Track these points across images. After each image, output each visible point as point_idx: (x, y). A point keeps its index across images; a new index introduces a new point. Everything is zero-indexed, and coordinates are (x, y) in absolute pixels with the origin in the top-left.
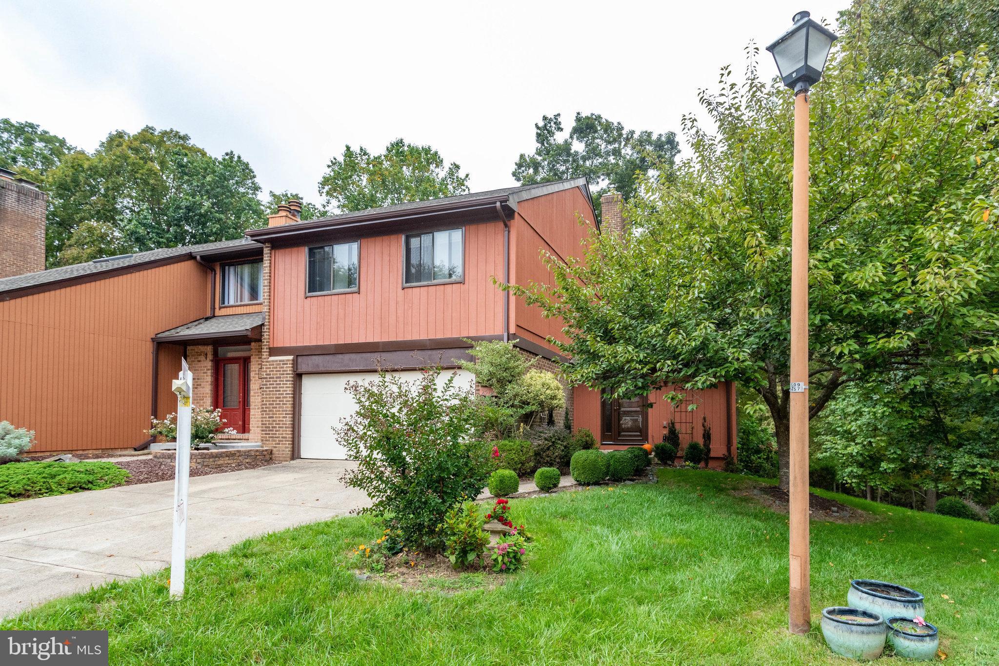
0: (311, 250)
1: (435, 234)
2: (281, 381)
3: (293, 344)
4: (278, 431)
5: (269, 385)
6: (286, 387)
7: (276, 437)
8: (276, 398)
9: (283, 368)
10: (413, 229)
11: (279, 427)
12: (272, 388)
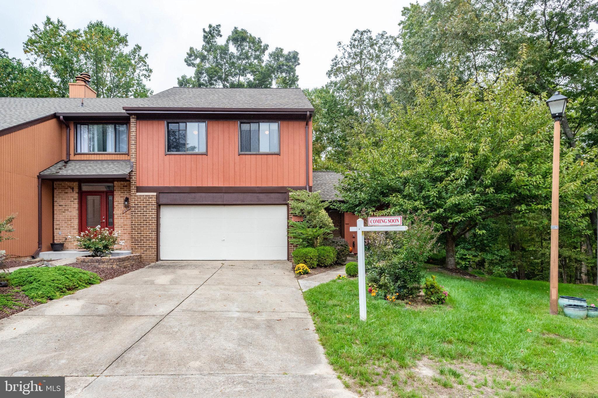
0: (168, 123)
1: (260, 124)
2: (148, 209)
3: (156, 185)
4: (145, 242)
5: (138, 211)
6: (152, 213)
7: (143, 247)
8: (143, 220)
9: (149, 200)
10: (245, 119)
11: (146, 240)
12: (140, 214)
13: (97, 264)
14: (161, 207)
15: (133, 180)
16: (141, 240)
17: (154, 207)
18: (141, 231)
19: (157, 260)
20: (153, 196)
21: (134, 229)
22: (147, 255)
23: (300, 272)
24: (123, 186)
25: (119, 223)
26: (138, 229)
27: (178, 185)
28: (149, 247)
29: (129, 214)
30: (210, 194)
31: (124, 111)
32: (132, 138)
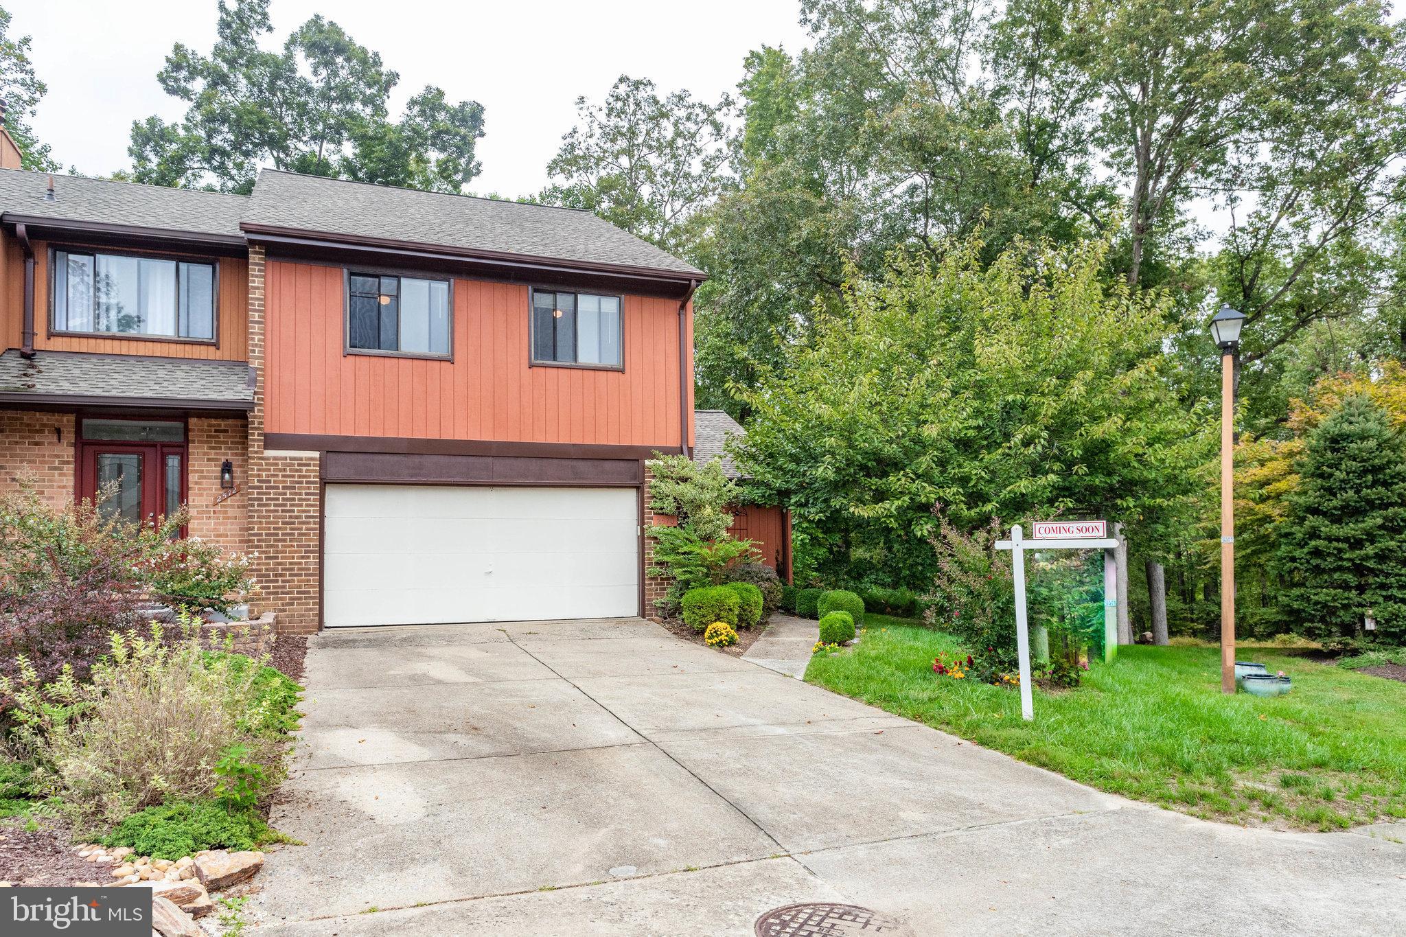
0: (351, 275)
1: (580, 297)
2: (296, 494)
3: (317, 431)
4: (288, 581)
5: (268, 499)
6: (307, 505)
7: (283, 593)
8: (284, 523)
9: (301, 471)
10: (544, 282)
11: (291, 575)
12: (275, 505)
14: (330, 488)
15: (255, 417)
16: (276, 575)
17: (314, 489)
18: (277, 552)
19: (320, 629)
20: (311, 459)
22: (293, 616)
24: (216, 431)
25: (201, 530)
26: (267, 546)
27: (378, 434)
28: (298, 593)
29: (232, 506)
30: (459, 459)
31: (242, 234)
32: (253, 305)
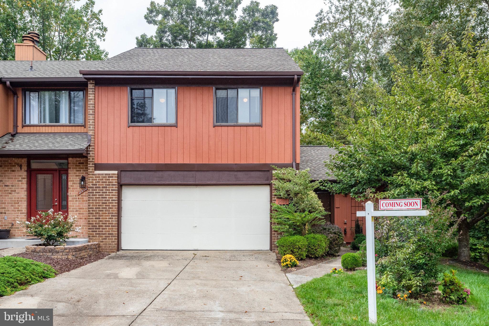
0: (132, 90)
1: (239, 90)
2: (107, 190)
3: (117, 162)
4: (104, 229)
5: (96, 193)
6: (112, 195)
7: (102, 234)
8: (102, 203)
9: (109, 180)
10: (221, 84)
11: (105, 226)
12: (99, 195)
13: (50, 254)
14: (123, 187)
15: (90, 156)
16: (99, 226)
17: (115, 188)
18: (100, 216)
19: (118, 250)
20: (114, 174)
21: (92, 213)
22: (106, 244)
23: (287, 265)
24: (79, 163)
25: (73, 206)
26: (96, 213)
27: (143, 162)
28: (108, 234)
29: (85, 196)
30: (180, 173)
31: (81, 76)
32: (90, 107)
